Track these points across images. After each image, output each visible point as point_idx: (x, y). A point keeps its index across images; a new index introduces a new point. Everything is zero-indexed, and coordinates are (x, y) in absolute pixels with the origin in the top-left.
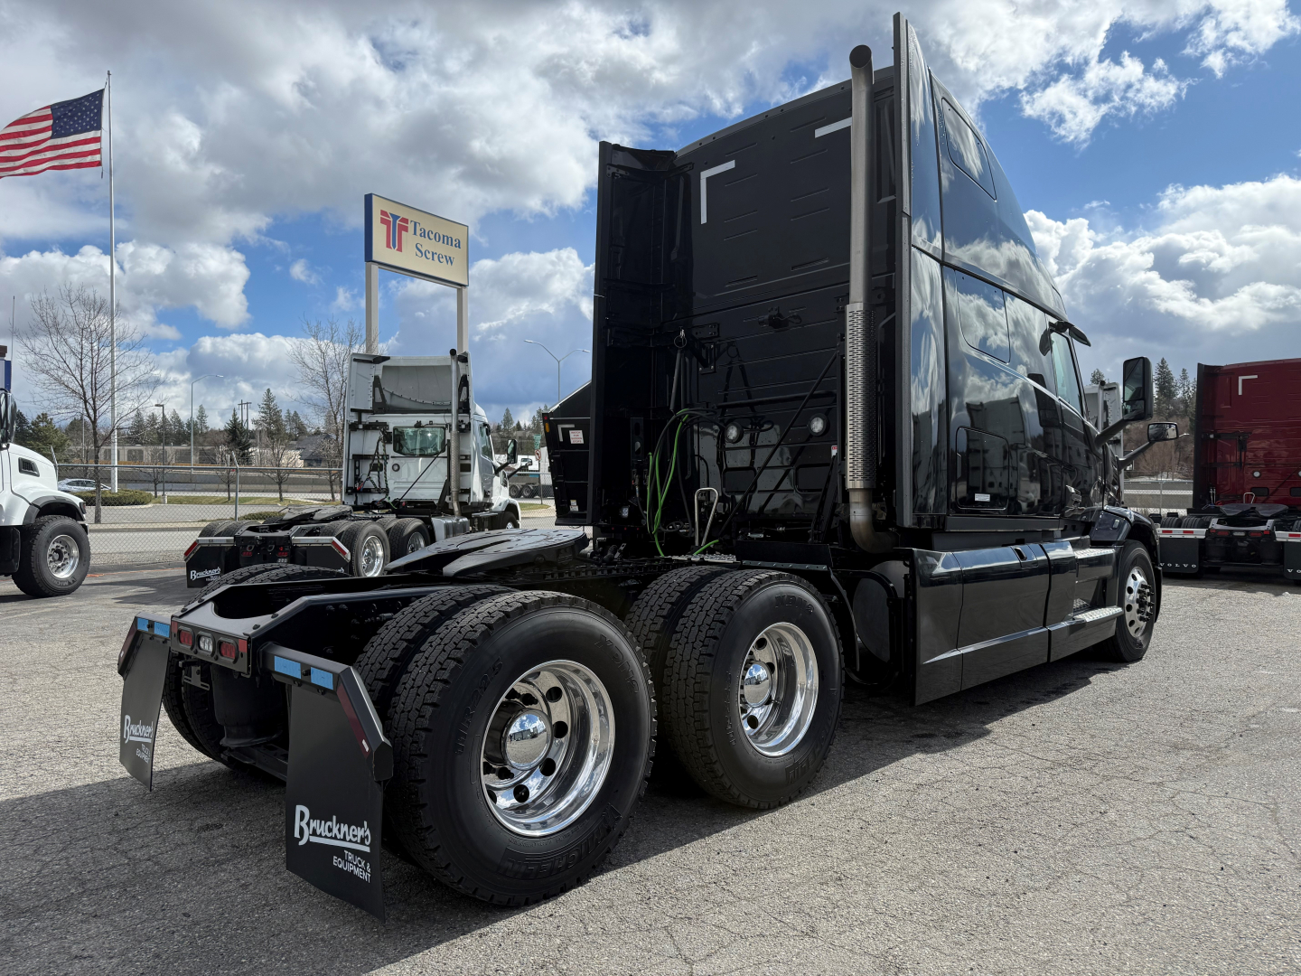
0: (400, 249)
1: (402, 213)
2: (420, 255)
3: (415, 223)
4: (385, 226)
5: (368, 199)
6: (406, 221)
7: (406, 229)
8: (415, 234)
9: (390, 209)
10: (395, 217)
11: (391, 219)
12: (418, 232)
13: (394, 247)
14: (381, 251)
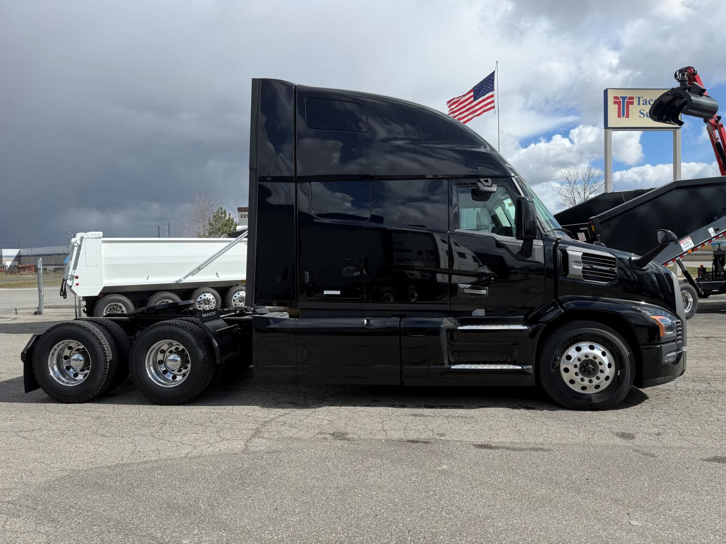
0: (628, 116)
1: (628, 94)
2: (643, 116)
3: (639, 98)
4: (617, 106)
5: (606, 92)
6: (632, 98)
7: (632, 103)
8: (639, 104)
9: (620, 94)
10: (624, 98)
11: (621, 100)
12: (641, 102)
13: (623, 116)
14: (614, 121)
